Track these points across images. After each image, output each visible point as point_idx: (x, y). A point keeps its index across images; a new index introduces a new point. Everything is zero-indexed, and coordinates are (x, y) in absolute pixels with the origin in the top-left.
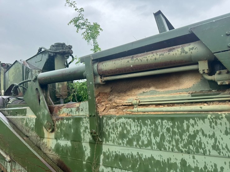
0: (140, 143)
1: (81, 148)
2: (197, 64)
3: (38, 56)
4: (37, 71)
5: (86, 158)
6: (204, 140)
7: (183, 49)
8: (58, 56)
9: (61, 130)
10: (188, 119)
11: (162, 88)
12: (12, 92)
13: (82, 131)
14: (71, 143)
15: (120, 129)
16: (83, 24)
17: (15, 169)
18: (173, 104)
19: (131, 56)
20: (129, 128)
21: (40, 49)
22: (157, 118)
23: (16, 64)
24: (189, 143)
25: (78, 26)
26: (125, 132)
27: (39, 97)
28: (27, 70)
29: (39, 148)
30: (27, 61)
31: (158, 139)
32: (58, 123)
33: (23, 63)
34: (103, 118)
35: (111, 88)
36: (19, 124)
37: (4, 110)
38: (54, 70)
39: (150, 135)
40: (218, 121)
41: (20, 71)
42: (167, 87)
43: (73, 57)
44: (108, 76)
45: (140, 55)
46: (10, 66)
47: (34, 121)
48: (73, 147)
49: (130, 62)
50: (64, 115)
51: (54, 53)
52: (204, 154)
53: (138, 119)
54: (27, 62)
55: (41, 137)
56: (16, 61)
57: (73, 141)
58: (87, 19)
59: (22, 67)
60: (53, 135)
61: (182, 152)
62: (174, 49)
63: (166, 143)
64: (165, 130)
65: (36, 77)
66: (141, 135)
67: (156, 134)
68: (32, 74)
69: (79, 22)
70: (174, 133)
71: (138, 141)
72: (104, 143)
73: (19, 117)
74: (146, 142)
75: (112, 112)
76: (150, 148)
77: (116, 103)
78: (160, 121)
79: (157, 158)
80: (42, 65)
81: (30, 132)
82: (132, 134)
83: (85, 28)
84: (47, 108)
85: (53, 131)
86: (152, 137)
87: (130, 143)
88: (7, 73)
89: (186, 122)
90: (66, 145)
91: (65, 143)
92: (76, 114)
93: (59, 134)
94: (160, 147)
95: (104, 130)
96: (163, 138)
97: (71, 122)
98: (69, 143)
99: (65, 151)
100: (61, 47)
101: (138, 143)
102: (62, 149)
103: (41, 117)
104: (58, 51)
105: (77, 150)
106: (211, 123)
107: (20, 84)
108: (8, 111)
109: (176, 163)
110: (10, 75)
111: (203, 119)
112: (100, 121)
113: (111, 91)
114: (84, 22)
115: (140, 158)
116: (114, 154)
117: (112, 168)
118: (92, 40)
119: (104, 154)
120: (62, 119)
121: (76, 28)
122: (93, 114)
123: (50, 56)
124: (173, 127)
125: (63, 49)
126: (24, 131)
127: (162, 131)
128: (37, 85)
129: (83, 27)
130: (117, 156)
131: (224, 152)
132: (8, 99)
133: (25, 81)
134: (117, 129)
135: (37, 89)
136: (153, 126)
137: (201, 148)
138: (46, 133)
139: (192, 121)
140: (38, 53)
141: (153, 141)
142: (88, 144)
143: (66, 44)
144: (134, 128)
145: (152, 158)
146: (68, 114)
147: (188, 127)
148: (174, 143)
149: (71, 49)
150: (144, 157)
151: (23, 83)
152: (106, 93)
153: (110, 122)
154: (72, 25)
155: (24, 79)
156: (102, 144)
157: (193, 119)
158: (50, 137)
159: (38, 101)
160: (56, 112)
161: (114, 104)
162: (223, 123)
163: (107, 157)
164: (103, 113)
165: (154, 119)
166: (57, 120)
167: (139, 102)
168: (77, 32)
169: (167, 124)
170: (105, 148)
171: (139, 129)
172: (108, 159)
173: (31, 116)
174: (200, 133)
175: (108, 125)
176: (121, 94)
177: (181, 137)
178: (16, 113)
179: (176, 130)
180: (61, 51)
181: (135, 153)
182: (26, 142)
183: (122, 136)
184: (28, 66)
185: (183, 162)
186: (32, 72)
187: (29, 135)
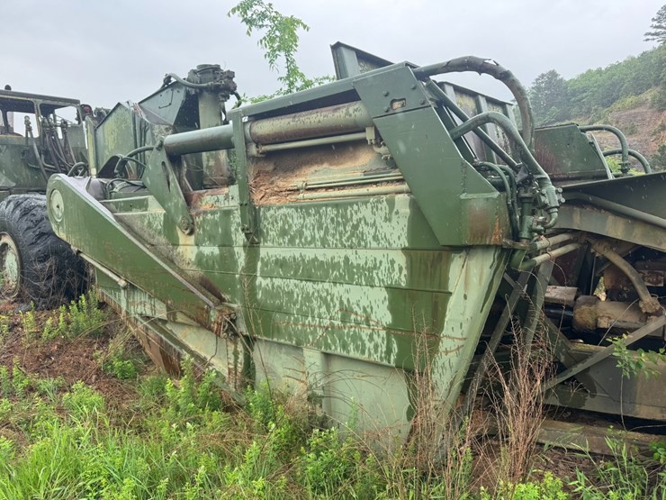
0: (303, 240)
1: (232, 255)
2: (364, 131)
3: (163, 93)
4: (163, 127)
5: (240, 269)
6: (366, 229)
7: (347, 110)
8: (206, 94)
9: (204, 230)
10: (351, 204)
11: (337, 164)
12: (116, 171)
13: (233, 229)
14: (220, 250)
15: (280, 223)
16: (263, 16)
17: (134, 302)
18: (343, 187)
19: (293, 115)
20: (291, 221)
21: (168, 79)
22: (322, 206)
23: (118, 111)
24: (352, 235)
25: (250, 22)
26: (287, 227)
27: (168, 177)
28: (143, 126)
29: (172, 261)
30: (142, 105)
31: (322, 233)
32: (198, 220)
33: (132, 109)
34: (259, 208)
35: (275, 164)
36: (137, 225)
37: (109, 203)
38: (199, 128)
39: (314, 229)
40: (379, 206)
41: (127, 127)
42: (341, 164)
43: (238, 98)
44: (268, 144)
45: (304, 113)
46: (106, 115)
47: (162, 218)
48: (222, 255)
49: (292, 123)
50: (207, 207)
51: (196, 88)
52: (365, 247)
53: (301, 208)
54: (141, 107)
55: (173, 245)
56: (119, 104)
57: (222, 246)
58: (270, 5)
59: (131, 118)
60: (192, 239)
61: (345, 247)
62: (339, 108)
63: (330, 238)
64: (329, 221)
65: (162, 142)
66: (304, 230)
67: (320, 228)
68: (153, 135)
69: (253, 9)
70: (338, 223)
71: (301, 238)
72: (261, 245)
73: (136, 213)
74: (309, 239)
75: (273, 200)
76: (313, 245)
77: (278, 187)
78: (324, 208)
79: (321, 258)
80: (171, 115)
81: (157, 237)
82: (294, 229)
83: (266, 26)
84: (182, 195)
85: (191, 233)
86: (316, 231)
87: (292, 242)
88: (100, 131)
89: (350, 209)
90: (212, 253)
91: (211, 250)
92: (225, 205)
93: (200, 238)
94: (324, 243)
95: (262, 226)
96: (327, 232)
97: (217, 216)
98: (216, 250)
99: (211, 262)
100: (211, 76)
101: (301, 241)
102: (207, 260)
103: (173, 211)
104: (205, 85)
105: (227, 260)
106: (372, 208)
107: (131, 156)
108: (116, 204)
109: (339, 262)
110: (106, 136)
111: (366, 203)
112: (256, 213)
113: (275, 169)
114: (263, 10)
115: (303, 260)
116: (274, 259)
117: (271, 278)
118: (283, 54)
119: (262, 259)
120: (205, 213)
121: (245, 27)
122: (245, 202)
123: (188, 94)
124: (337, 216)
125: (215, 78)
126: (146, 236)
127: (326, 221)
128: (163, 157)
129: (261, 23)
130: (277, 261)
131: (383, 242)
132: (112, 184)
133: (139, 148)
134: (277, 223)
135: (163, 163)
136: (317, 217)
137: (363, 240)
138: (182, 237)
139: (355, 207)
140: (164, 86)
141: (317, 236)
142: (242, 249)
143: (222, 68)
144: (296, 221)
145: (316, 259)
146: (213, 205)
147: (352, 215)
148: (338, 237)
149: (232, 78)
150: (307, 259)
151: (135, 154)
152: (268, 172)
153: (268, 214)
154: (237, 17)
155: (138, 144)
156: (259, 247)
157: (357, 205)
158: (188, 243)
159: (167, 185)
160: (196, 202)
161: (275, 189)
162: (383, 208)
163: (265, 264)
164: (261, 202)
165: (318, 207)
166: (198, 214)
167: (306, 185)
168: (248, 33)
169: (331, 212)
170: (263, 252)
171: (302, 221)
172: (267, 266)
173: (156, 210)
174: (363, 222)
175: (266, 219)
176: (289, 174)
177: (345, 229)
178: (130, 206)
179: (340, 219)
180: (210, 83)
181: (297, 255)
182: (150, 251)
183: (283, 233)
184: (144, 117)
185: (347, 259)
186: (152, 130)
187: (155, 242)
